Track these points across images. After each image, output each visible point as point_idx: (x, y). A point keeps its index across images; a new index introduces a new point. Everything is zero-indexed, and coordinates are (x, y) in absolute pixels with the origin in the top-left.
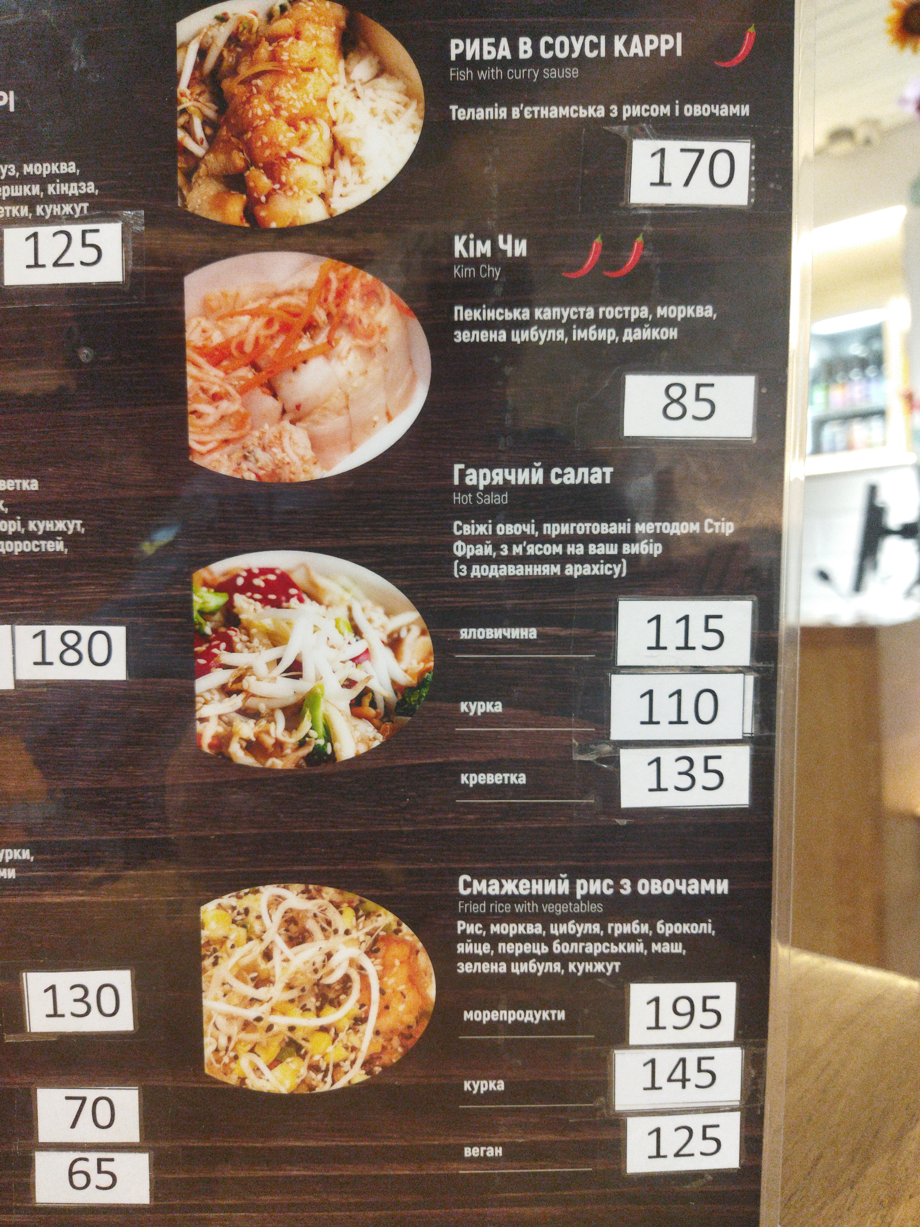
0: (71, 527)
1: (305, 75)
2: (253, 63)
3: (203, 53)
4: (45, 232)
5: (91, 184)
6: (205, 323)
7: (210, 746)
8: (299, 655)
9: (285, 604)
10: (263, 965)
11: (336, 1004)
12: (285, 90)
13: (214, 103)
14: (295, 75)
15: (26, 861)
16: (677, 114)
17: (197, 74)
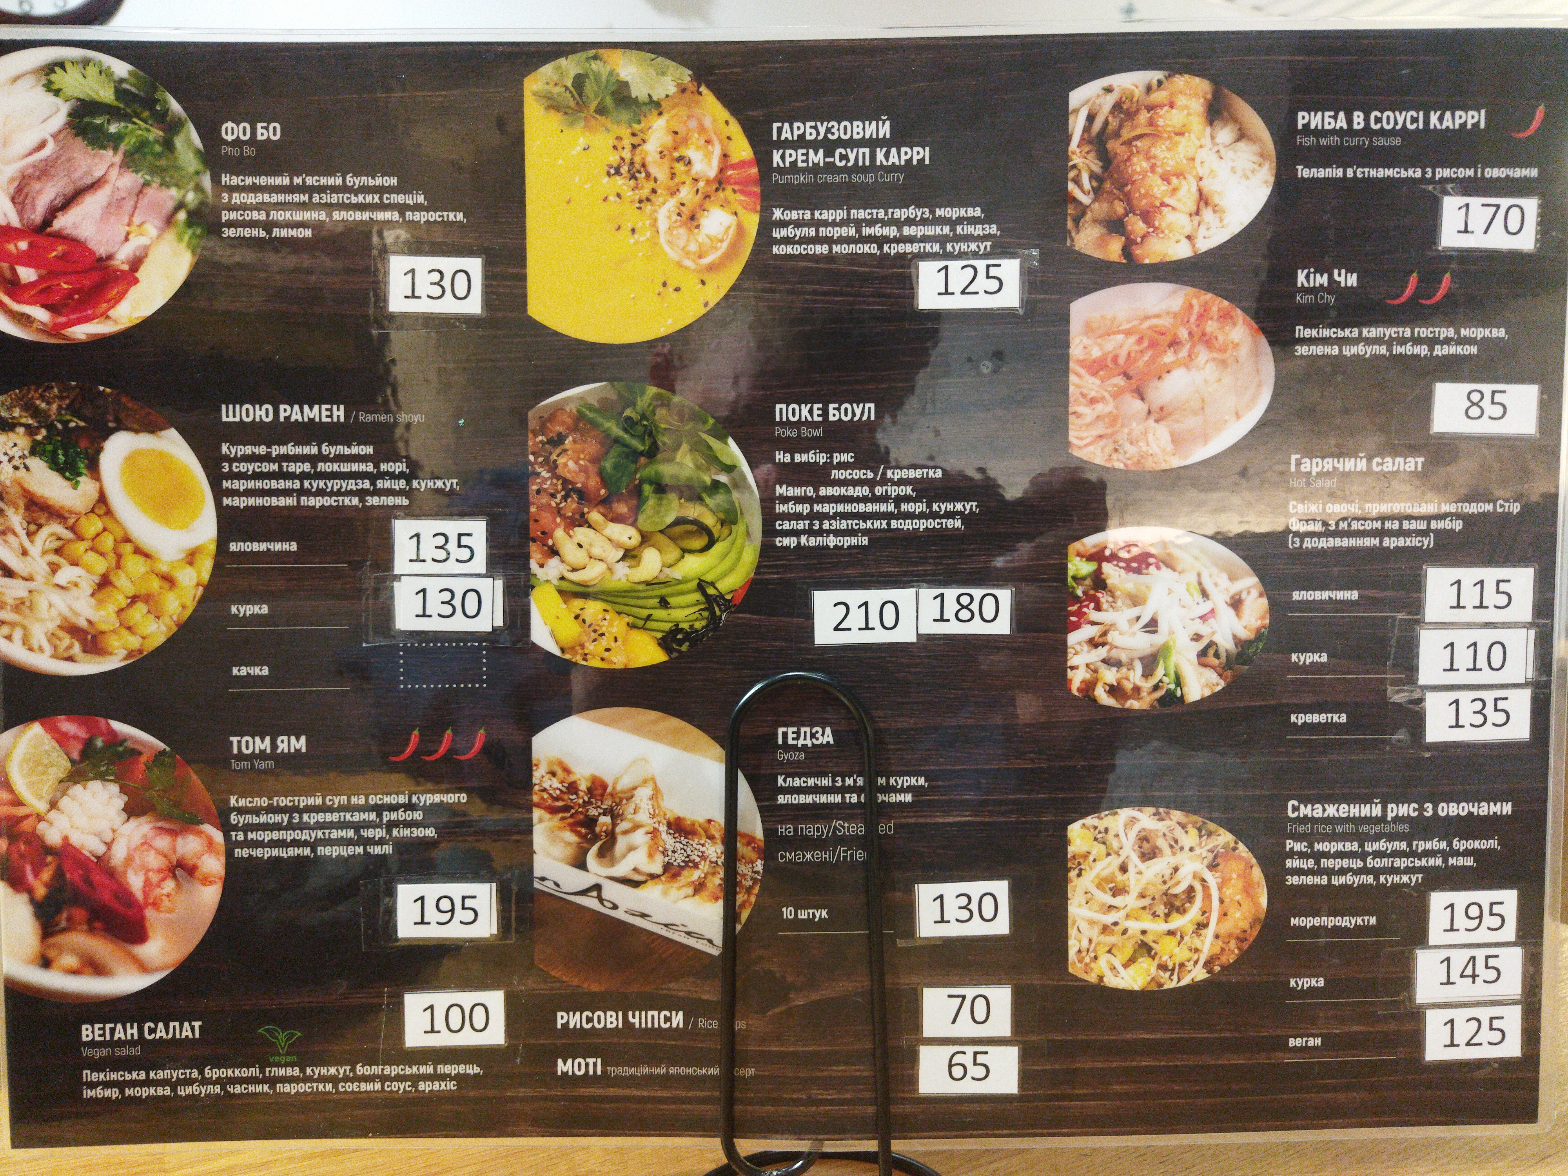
0: (968, 508)
1: (1177, 138)
2: (1134, 128)
3: (1091, 118)
4: (954, 266)
5: (994, 227)
6: (1086, 341)
7: (1079, 690)
8: (1156, 613)
9: (1144, 571)
10: (1120, 877)
11: (1181, 911)
12: (1160, 151)
13: (1100, 160)
14: (1169, 138)
15: (922, 787)
16: (1479, 175)
17: (1086, 136)
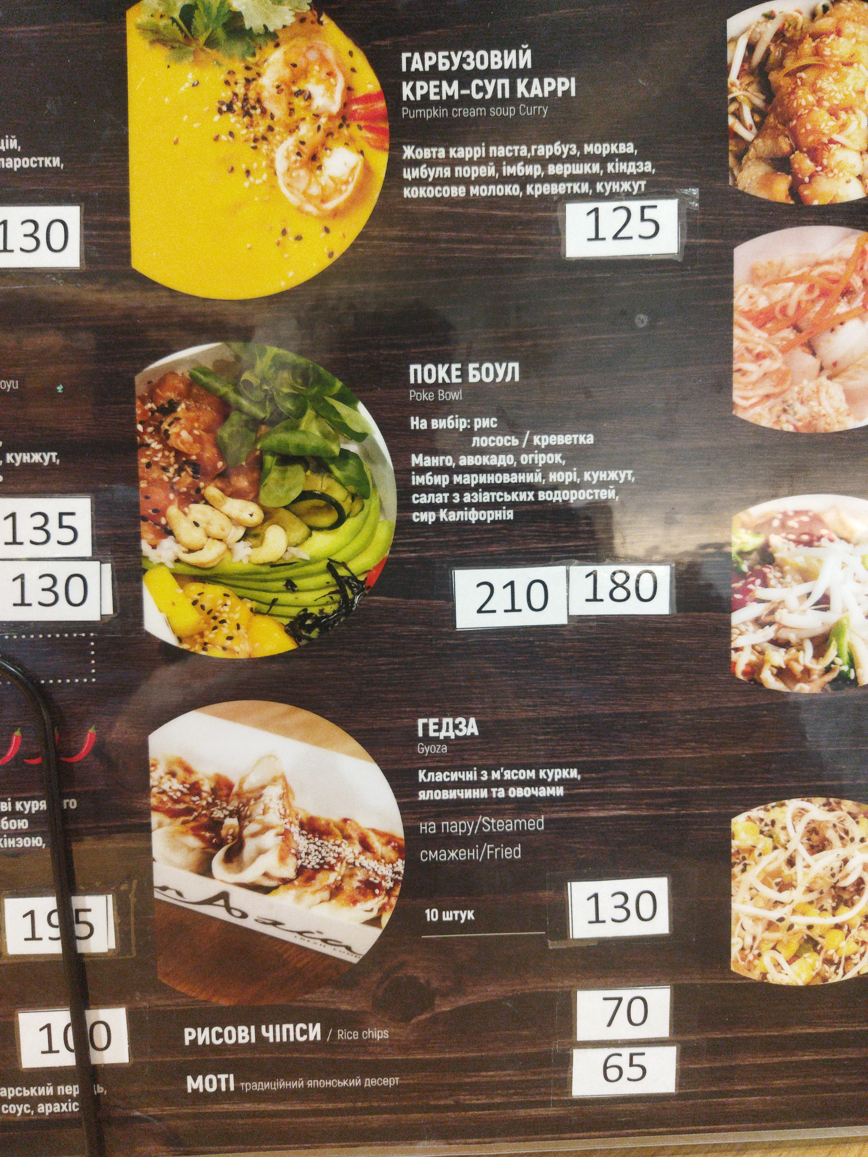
0: (623, 476)
1: (845, 69)
2: (798, 58)
3: (751, 47)
4: (605, 207)
5: (649, 164)
6: (752, 290)
7: (744, 673)
8: (828, 589)
9: (816, 544)
10: (787, 871)
11: (849, 903)
12: (826, 83)
13: (762, 93)
14: (836, 69)
15: (574, 780)
17: (746, 67)
